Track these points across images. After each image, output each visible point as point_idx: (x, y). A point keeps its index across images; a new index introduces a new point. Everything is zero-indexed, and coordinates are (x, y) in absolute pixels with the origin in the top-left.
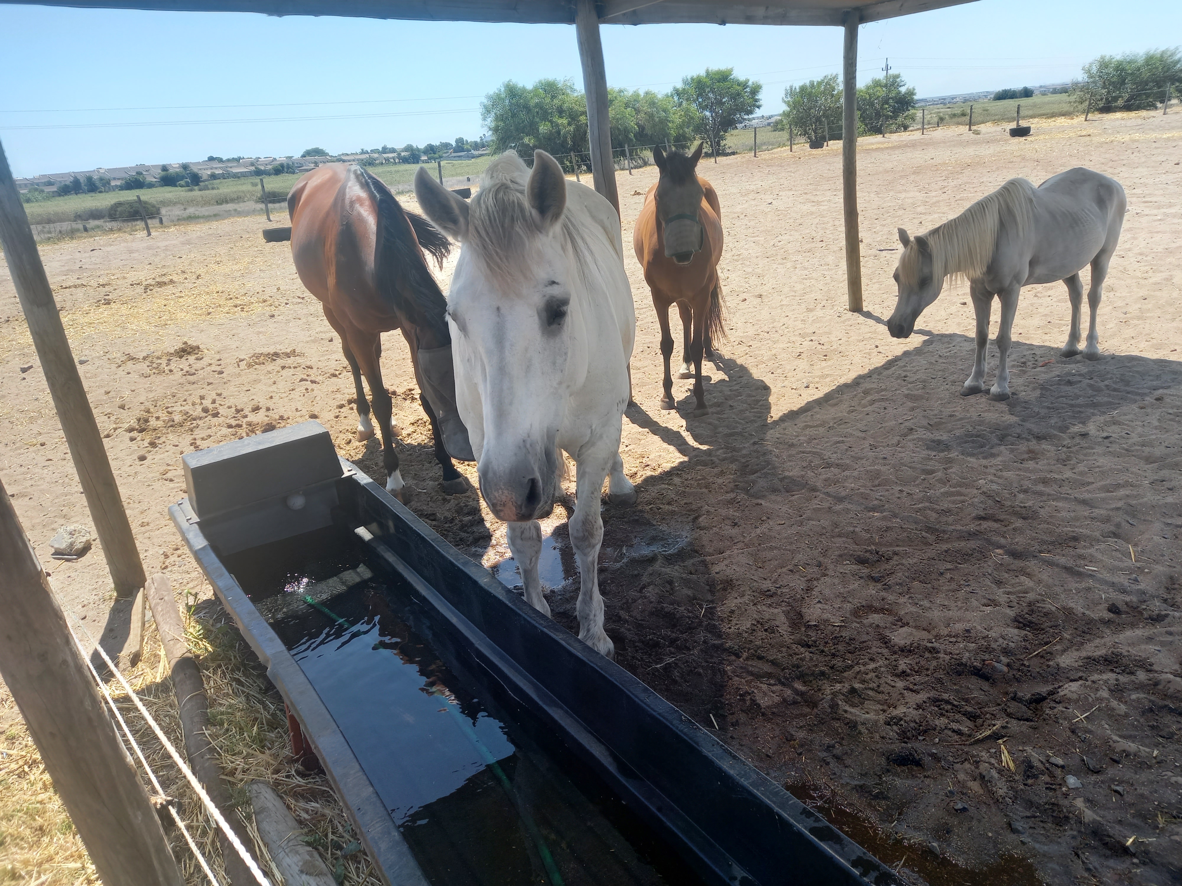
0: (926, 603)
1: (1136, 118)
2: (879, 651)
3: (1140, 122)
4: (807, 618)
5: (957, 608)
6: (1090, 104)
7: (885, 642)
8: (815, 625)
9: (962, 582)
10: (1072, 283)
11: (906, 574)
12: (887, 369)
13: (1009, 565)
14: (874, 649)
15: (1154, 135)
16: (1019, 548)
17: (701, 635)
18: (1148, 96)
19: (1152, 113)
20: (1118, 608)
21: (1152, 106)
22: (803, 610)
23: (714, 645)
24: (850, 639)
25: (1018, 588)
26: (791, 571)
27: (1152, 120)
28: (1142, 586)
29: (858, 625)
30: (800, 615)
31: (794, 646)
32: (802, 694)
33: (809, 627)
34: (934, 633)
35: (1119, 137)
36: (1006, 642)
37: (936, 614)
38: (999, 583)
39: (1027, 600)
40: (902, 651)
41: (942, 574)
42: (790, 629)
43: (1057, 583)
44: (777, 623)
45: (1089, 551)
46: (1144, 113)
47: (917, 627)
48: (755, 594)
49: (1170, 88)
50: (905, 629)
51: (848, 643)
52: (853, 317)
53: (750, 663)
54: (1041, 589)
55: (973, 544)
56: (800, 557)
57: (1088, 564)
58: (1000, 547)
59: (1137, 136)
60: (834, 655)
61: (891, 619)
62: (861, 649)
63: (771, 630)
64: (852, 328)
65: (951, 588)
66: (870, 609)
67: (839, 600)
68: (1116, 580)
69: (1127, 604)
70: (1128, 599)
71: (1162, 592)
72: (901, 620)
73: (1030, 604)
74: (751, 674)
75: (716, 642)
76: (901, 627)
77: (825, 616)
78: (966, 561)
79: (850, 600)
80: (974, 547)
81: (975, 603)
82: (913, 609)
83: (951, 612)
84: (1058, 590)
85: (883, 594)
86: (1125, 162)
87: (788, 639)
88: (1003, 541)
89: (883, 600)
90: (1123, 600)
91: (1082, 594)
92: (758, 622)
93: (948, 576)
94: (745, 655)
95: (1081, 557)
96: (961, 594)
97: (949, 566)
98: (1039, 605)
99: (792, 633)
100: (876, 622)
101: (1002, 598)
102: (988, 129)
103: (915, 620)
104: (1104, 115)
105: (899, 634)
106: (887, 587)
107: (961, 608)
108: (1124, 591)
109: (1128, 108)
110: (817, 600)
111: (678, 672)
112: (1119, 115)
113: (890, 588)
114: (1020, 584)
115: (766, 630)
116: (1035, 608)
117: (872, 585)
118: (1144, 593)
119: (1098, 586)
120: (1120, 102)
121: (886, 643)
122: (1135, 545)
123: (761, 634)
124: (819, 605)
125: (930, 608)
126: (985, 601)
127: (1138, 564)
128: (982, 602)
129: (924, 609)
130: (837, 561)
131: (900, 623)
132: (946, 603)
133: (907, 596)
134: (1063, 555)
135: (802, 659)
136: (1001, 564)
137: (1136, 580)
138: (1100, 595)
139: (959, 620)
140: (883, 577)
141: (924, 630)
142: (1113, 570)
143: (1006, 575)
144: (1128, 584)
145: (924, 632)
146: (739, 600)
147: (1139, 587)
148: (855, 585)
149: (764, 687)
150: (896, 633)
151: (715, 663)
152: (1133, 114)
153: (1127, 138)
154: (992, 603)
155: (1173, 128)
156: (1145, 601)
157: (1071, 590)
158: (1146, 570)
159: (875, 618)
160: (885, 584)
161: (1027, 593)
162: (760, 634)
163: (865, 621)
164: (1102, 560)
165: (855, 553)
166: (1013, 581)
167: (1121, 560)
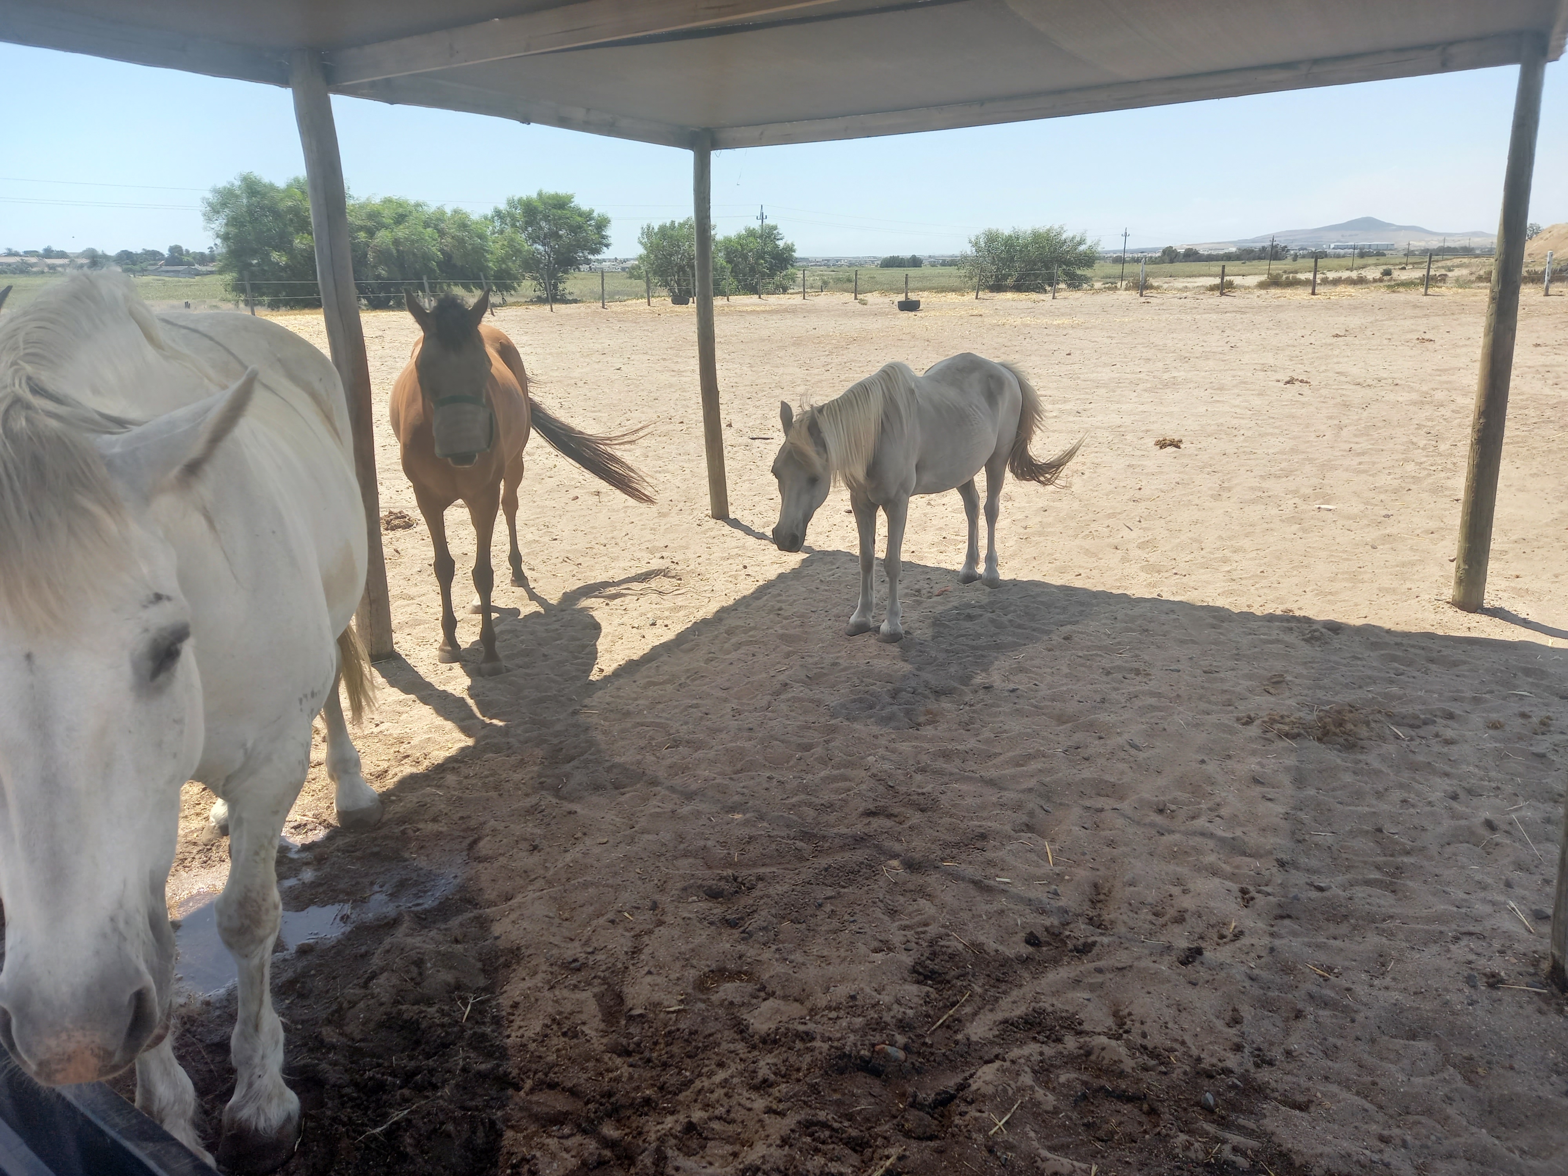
0: (798, 957)
1: (1026, 300)
2: (732, 1047)
3: (1031, 305)
4: (629, 1003)
5: (839, 960)
6: (980, 280)
7: (741, 1029)
8: (641, 1015)
9: (846, 917)
10: (968, 492)
11: (773, 911)
12: (758, 598)
13: (904, 883)
14: (725, 1046)
15: (1045, 321)
16: (917, 856)
17: (460, 1057)
18: (1037, 276)
19: (1042, 296)
20: (1037, 938)
21: (1040, 289)
22: (626, 990)
23: (478, 1073)
24: (691, 1033)
25: (917, 919)
26: (612, 922)
27: (1041, 304)
28: (1063, 902)
29: (702, 1006)
30: (620, 998)
31: (606, 1057)
32: (611, 1144)
33: (631, 1019)
34: (808, 1004)
35: (1011, 320)
36: (902, 1010)
37: (811, 973)
38: (893, 913)
39: (928, 937)
40: (764, 1041)
41: (820, 905)
42: (602, 1026)
43: (964, 906)
44: (584, 1017)
45: (1001, 853)
46: (1034, 296)
47: (785, 998)
48: (555, 968)
49: (1058, 271)
50: (771, 1003)
51: (687, 1041)
52: (717, 526)
53: (535, 1098)
54: (944, 918)
55: (860, 855)
56: (627, 897)
57: (999, 873)
58: (895, 856)
59: (1028, 320)
60: (665, 1065)
61: (750, 988)
62: (705, 1048)
63: (573, 1033)
64: (715, 540)
65: (831, 927)
66: (721, 974)
67: (678, 964)
68: (1032, 894)
69: (1047, 929)
70: (1048, 923)
71: (1086, 906)
72: (763, 988)
73: (932, 943)
74: (535, 1118)
75: (483, 1067)
76: (764, 1000)
77: (657, 997)
78: (851, 882)
79: (694, 962)
80: (861, 859)
81: (862, 949)
82: (780, 969)
83: (831, 968)
84: (965, 916)
85: (741, 947)
86: (1017, 348)
87: (598, 1044)
88: (897, 847)
89: (740, 957)
90: (1043, 925)
91: (993, 920)
92: (554, 1020)
93: (828, 908)
94: (529, 1083)
95: (990, 863)
96: (845, 936)
97: (830, 892)
98: (942, 943)
99: (605, 1033)
100: (730, 998)
101: (897, 938)
102: (873, 298)
103: (783, 987)
104: (995, 294)
105: (760, 1014)
106: (747, 936)
107: (844, 959)
108: (1043, 912)
109: (1018, 288)
110: (646, 969)
111: (412, 1136)
112: (1009, 295)
113: (751, 936)
114: (919, 911)
115: (564, 1034)
116: (937, 949)
117: (726, 932)
118: (1066, 912)
119: (1011, 906)
120: (1010, 281)
121: (742, 1032)
122: (1053, 841)
123: (557, 1041)
124: (649, 979)
125: (803, 964)
126: (876, 944)
127: (1057, 870)
128: (872, 947)
129: (798, 966)
130: (679, 900)
131: (762, 994)
132: (825, 953)
133: (774, 947)
134: (970, 863)
135: (617, 1080)
136: (896, 883)
137: (1056, 893)
138: (1015, 920)
139: (843, 979)
140: (742, 918)
141: (796, 1000)
142: (1029, 879)
143: (902, 899)
144: (1047, 900)
145: (797, 1005)
146: (529, 983)
147: (1060, 904)
148: (701, 936)
149: (552, 1143)
150: (756, 1012)
151: (477, 1108)
152: (1023, 296)
153: (1019, 321)
154: (885, 946)
155: (1063, 315)
156: (1068, 924)
157: (981, 916)
158: (1067, 877)
159: (729, 990)
160: (743, 932)
161: (926, 925)
162: (555, 1041)
163: (715, 998)
164: (1015, 867)
165: (705, 883)
166: (911, 908)
167: (1038, 866)
